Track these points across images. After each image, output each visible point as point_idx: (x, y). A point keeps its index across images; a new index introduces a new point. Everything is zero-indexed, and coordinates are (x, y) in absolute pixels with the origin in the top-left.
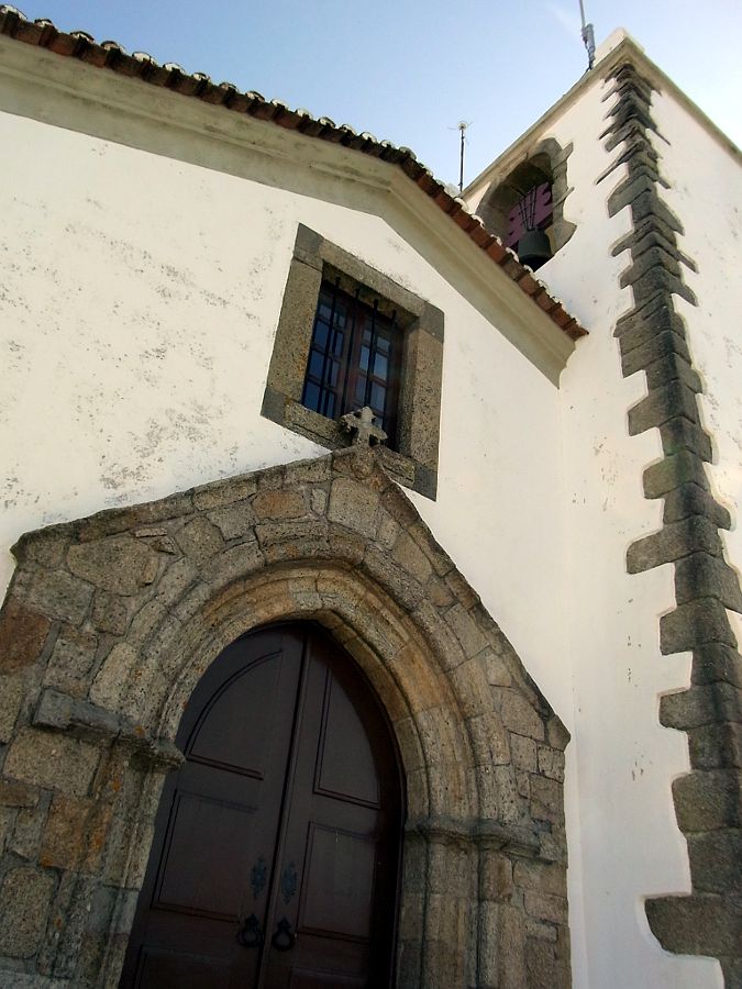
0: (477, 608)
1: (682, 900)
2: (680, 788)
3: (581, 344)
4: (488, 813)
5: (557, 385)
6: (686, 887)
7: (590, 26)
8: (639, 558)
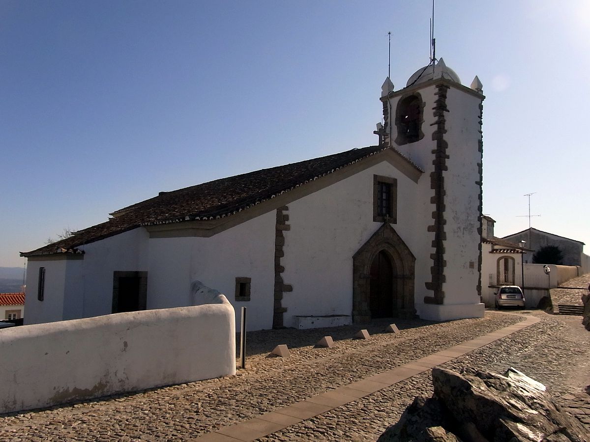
0: (403, 243)
1: (430, 283)
2: (432, 268)
3: (423, 174)
4: (405, 274)
5: (417, 184)
6: (431, 282)
7: (435, 39)
8: (430, 229)
